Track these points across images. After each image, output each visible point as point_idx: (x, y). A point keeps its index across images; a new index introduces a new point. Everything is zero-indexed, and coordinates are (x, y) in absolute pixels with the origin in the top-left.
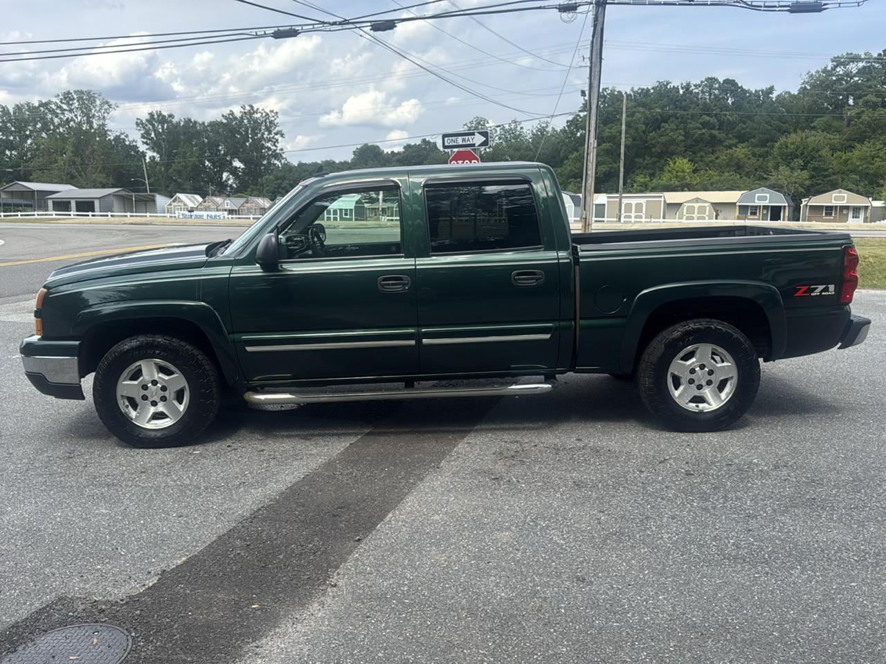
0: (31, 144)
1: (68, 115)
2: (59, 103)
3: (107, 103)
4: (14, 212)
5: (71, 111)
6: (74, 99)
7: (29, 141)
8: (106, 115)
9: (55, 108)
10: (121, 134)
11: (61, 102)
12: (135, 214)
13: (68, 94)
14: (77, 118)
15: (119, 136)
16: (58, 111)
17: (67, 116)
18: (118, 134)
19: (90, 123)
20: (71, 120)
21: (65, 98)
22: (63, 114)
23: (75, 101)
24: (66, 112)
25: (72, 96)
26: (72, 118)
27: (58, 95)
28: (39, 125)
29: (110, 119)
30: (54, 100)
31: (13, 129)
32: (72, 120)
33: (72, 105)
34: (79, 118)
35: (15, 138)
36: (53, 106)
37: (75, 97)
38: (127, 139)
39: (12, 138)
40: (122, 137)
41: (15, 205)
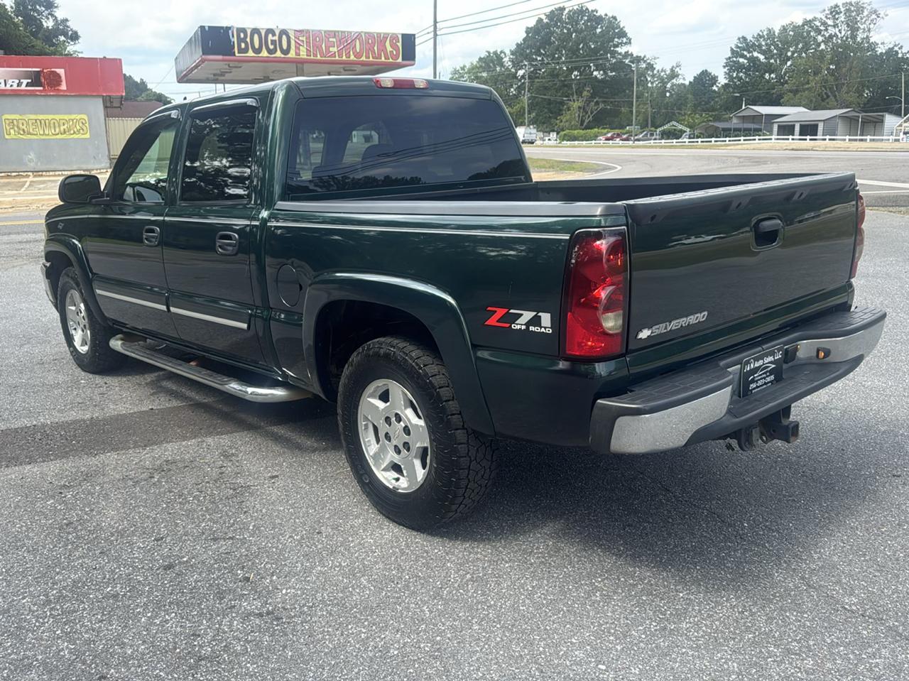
0: (791, 65)
1: (832, 31)
2: (825, 19)
3: (875, 12)
4: (736, 136)
5: (835, 26)
6: (841, 12)
7: (789, 63)
8: (872, 26)
9: (819, 24)
10: (895, 46)
11: (826, 17)
12: (859, 137)
13: (835, 8)
14: (841, 33)
15: (893, 48)
16: (822, 28)
17: (830, 32)
18: (891, 46)
19: (854, 37)
20: (834, 36)
21: (831, 13)
22: (826, 30)
23: (841, 15)
24: (829, 28)
25: (840, 9)
26: (836, 33)
27: (824, 10)
28: (800, 46)
29: (875, 30)
30: (819, 16)
31: (775, 51)
32: (836, 35)
33: (837, 19)
34: (843, 33)
35: (776, 61)
36: (818, 23)
37: (842, 10)
38: (900, 52)
39: (772, 61)
40: (896, 49)
41: (745, 130)
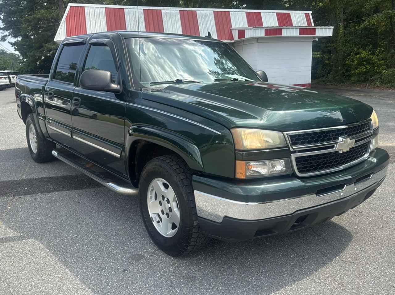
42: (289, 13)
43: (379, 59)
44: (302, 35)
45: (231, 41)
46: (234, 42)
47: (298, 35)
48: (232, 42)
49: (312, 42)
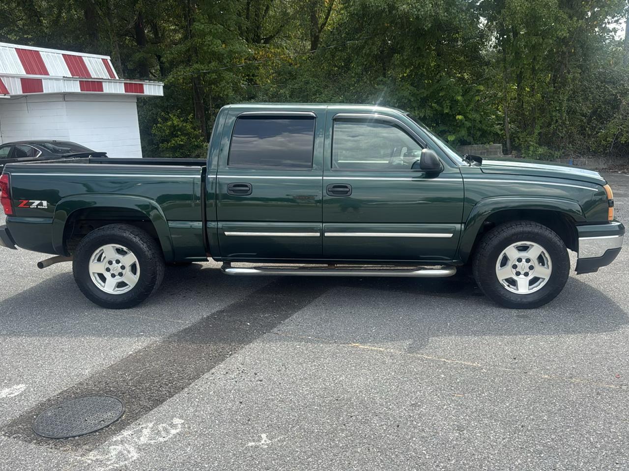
42: (80, 56)
43: (194, 129)
44: (128, 92)
45: (5, 95)
46: (9, 97)
47: (123, 92)
48: (6, 97)
49: (136, 103)
